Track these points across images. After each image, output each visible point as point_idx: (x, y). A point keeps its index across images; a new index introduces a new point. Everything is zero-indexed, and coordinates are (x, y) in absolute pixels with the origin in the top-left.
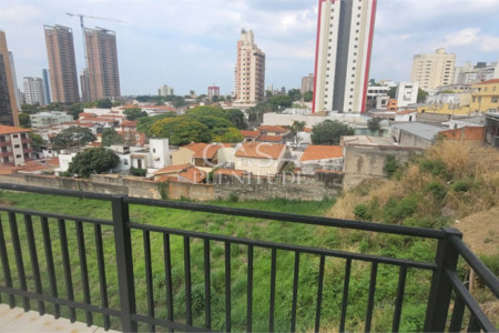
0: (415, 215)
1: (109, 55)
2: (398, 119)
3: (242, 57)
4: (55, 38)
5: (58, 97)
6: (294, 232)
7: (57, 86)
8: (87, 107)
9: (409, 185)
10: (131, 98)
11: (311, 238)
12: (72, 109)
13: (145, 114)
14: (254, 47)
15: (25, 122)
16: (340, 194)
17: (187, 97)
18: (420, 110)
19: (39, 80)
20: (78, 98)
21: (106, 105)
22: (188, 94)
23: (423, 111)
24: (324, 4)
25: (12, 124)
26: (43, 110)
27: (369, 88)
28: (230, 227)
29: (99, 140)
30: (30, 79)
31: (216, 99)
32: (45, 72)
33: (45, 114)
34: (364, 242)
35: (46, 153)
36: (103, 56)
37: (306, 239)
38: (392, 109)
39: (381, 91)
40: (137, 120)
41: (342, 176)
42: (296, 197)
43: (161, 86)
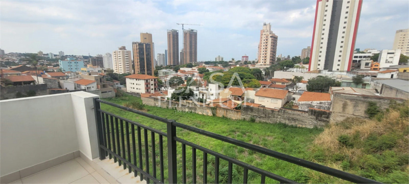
0: (395, 149)
1: (193, 42)
2: (379, 76)
3: (263, 39)
4: (171, 36)
5: (170, 63)
6: (292, 146)
7: (170, 57)
8: (182, 67)
9: (389, 126)
10: (202, 62)
11: (303, 152)
12: (175, 68)
13: (208, 71)
14: (271, 33)
15: (156, 74)
16: (328, 125)
17: (230, 62)
18: (401, 70)
19: (163, 55)
20: (178, 63)
21: (190, 66)
22: (231, 60)
23: (405, 71)
24: (320, 3)
25: (151, 75)
26: (163, 68)
27: (355, 55)
28: (249, 136)
29: (186, 83)
30: (160, 54)
31: (246, 63)
32: (166, 51)
33: (164, 70)
34: (345, 162)
35: (163, 88)
36: (191, 42)
37: (299, 152)
38: (375, 69)
39: (365, 57)
40: (204, 74)
41: (330, 114)
42: (293, 123)
43: (217, 56)
